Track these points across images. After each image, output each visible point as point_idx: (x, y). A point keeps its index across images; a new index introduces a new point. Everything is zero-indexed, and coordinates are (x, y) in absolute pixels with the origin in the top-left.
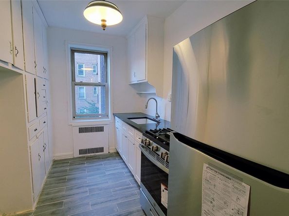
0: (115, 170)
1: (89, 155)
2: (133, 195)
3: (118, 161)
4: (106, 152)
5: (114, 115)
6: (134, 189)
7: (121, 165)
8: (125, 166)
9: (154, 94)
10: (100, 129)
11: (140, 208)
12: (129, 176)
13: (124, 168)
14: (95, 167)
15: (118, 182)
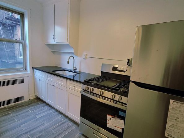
0: (43, 112)
1: (10, 105)
2: (69, 127)
3: (41, 105)
4: (26, 99)
5: (33, 68)
6: (68, 122)
7: (46, 108)
8: (50, 108)
9: (72, 53)
10: (21, 81)
11: (80, 135)
12: (57, 115)
13: (50, 109)
14: (23, 114)
15: (52, 122)
